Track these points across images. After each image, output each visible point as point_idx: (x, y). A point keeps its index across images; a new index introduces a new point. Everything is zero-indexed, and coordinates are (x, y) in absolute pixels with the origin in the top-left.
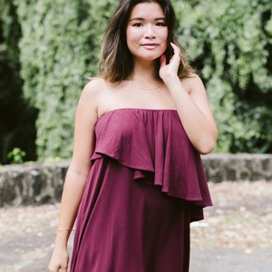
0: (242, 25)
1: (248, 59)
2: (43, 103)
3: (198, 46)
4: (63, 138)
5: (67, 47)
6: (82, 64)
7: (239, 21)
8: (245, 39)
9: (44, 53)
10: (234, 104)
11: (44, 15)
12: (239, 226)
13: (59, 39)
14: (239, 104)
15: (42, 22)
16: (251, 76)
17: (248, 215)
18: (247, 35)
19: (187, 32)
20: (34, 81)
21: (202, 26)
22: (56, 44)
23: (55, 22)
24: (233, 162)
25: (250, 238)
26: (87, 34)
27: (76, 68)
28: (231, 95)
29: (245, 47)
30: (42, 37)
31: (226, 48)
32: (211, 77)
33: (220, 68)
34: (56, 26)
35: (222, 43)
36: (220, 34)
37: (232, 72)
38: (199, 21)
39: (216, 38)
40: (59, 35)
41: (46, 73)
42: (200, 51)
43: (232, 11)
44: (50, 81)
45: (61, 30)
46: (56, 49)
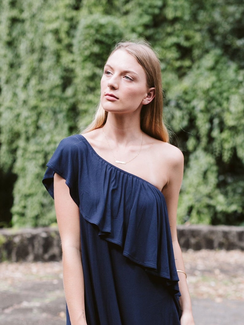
0: (228, 99)
1: (233, 133)
2: (23, 169)
3: (183, 118)
4: (43, 205)
5: (50, 113)
6: (65, 131)
7: (225, 95)
8: (231, 113)
9: (27, 118)
10: (218, 177)
11: (28, 80)
12: (213, 284)
13: (43, 105)
14: (222, 178)
15: (25, 86)
16: (234, 150)
17: (221, 276)
18: (233, 109)
19: (173, 104)
20: (14, 146)
21: (188, 98)
22: (39, 110)
23: (39, 87)
24: (212, 232)
25: (221, 292)
26: (71, 101)
27: (59, 134)
28: (215, 168)
29: (230, 121)
30: (25, 102)
31: (211, 121)
32: (195, 149)
33: (204, 141)
34: (40, 92)
35: (208, 116)
36: (206, 107)
37: (216, 145)
38: (186, 93)
39: (202, 111)
40: (42, 100)
41: (28, 139)
42: (185, 123)
43: (218, 84)
44: (32, 147)
45: (45, 95)
46: (39, 115)
